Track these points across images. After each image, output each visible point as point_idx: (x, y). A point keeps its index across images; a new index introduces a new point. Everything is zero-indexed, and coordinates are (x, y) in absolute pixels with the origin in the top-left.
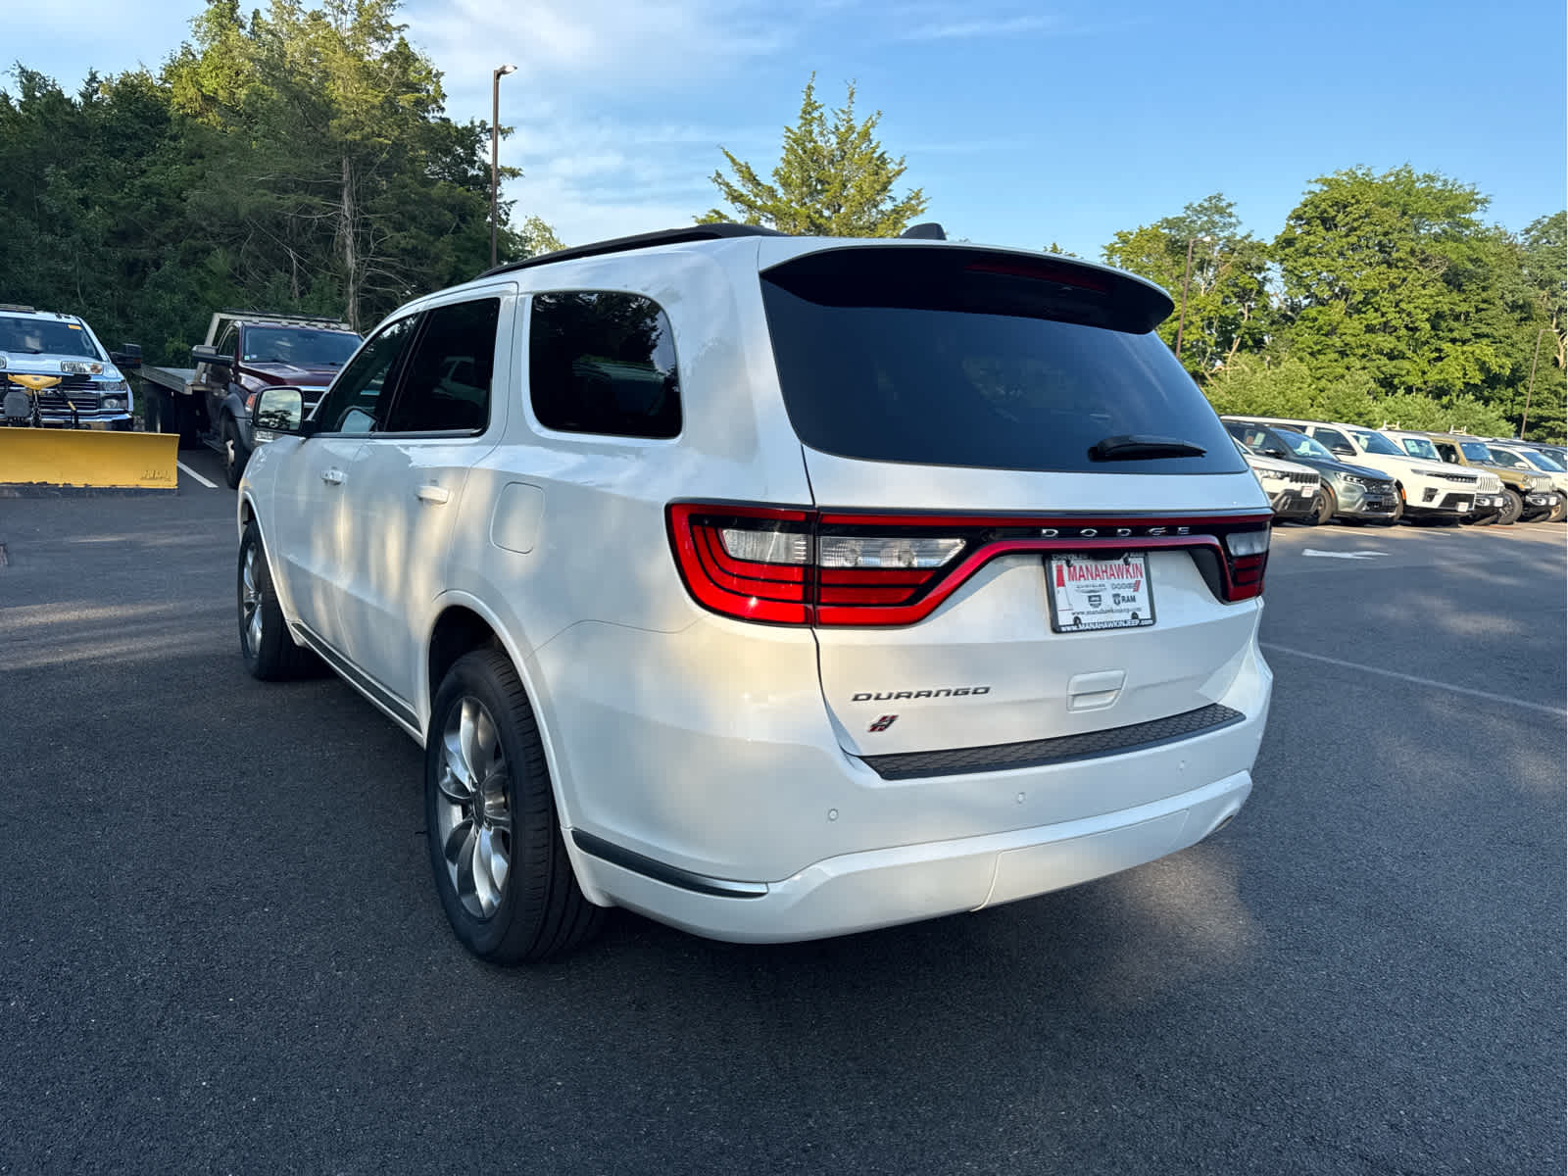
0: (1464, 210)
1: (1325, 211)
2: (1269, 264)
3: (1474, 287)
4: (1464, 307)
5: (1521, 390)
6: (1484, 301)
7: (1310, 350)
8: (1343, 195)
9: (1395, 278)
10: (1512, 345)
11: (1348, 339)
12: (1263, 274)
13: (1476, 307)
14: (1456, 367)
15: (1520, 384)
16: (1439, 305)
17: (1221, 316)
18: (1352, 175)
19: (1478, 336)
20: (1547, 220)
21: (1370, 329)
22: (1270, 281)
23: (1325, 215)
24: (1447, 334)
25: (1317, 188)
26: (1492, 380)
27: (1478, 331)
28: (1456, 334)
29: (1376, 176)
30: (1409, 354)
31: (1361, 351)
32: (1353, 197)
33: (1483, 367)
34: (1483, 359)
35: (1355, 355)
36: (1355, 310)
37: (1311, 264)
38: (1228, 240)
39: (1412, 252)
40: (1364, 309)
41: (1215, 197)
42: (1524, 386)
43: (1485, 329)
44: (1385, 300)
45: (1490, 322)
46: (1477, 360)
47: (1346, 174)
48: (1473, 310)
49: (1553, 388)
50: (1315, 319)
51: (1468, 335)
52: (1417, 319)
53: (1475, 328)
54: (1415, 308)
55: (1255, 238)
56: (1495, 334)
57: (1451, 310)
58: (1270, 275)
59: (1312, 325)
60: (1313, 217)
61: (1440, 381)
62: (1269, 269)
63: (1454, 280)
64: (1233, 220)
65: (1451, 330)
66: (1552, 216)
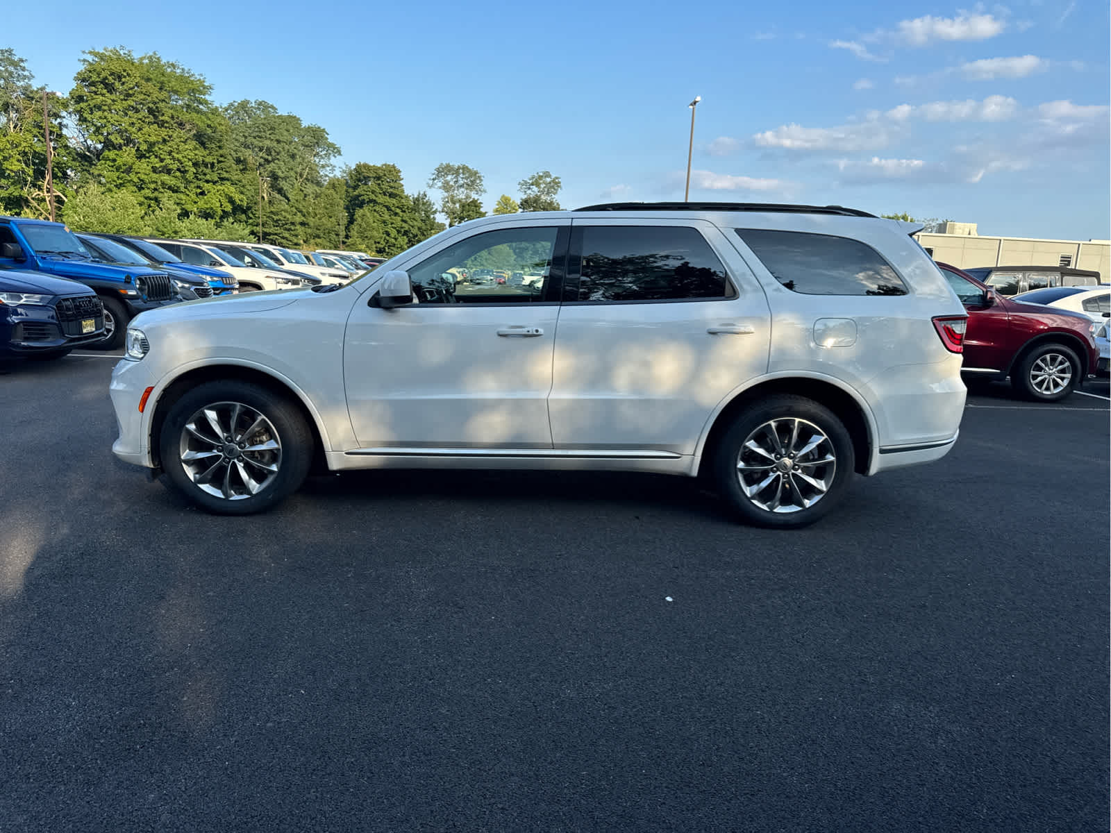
0: (201, 93)
1: (106, 78)
2: (64, 114)
3: (214, 146)
4: (209, 159)
5: (251, 215)
6: (221, 156)
7: (115, 184)
8: (116, 67)
9: (165, 135)
10: (243, 186)
11: (143, 177)
12: (59, 120)
13: (218, 159)
14: (215, 198)
15: (249, 212)
16: (197, 157)
17: (35, 151)
18: (116, 52)
19: (222, 179)
20: (236, 104)
21: (154, 170)
22: (66, 126)
23: (107, 81)
24: (202, 177)
25: (90, 58)
26: (237, 209)
27: (222, 176)
28: (208, 177)
29: (136, 58)
30: (182, 189)
31: (153, 186)
32: (125, 71)
33: (231, 201)
34: (231, 195)
35: (148, 188)
36: (141, 156)
37: (105, 118)
38: (26, 89)
39: (172, 117)
40: (147, 155)
41: (7, 51)
42: (252, 213)
43: (225, 175)
44: (162, 150)
45: (228, 170)
46: (226, 195)
47: (111, 51)
48: (215, 161)
49: (268, 215)
50: (114, 160)
51: (216, 179)
52: (186, 165)
53: (219, 174)
54: (183, 157)
55: (48, 90)
56: (233, 178)
57: (203, 161)
58: (65, 122)
59: (113, 164)
60: (97, 82)
61: (207, 209)
62: (64, 117)
63: (201, 139)
64: (26, 73)
65: (205, 174)
66: (239, 102)
